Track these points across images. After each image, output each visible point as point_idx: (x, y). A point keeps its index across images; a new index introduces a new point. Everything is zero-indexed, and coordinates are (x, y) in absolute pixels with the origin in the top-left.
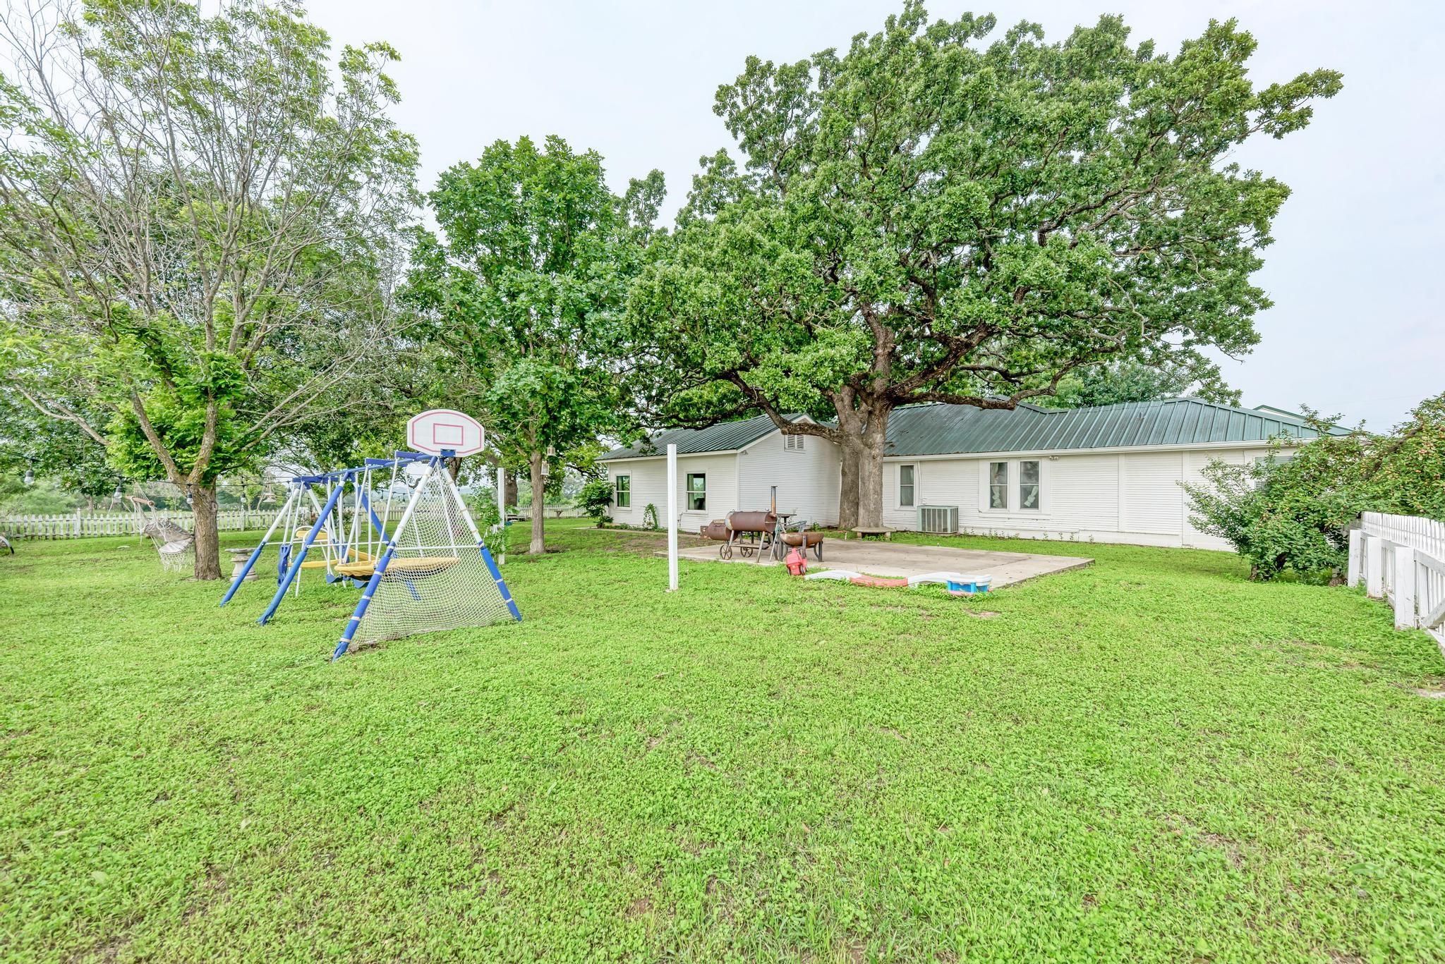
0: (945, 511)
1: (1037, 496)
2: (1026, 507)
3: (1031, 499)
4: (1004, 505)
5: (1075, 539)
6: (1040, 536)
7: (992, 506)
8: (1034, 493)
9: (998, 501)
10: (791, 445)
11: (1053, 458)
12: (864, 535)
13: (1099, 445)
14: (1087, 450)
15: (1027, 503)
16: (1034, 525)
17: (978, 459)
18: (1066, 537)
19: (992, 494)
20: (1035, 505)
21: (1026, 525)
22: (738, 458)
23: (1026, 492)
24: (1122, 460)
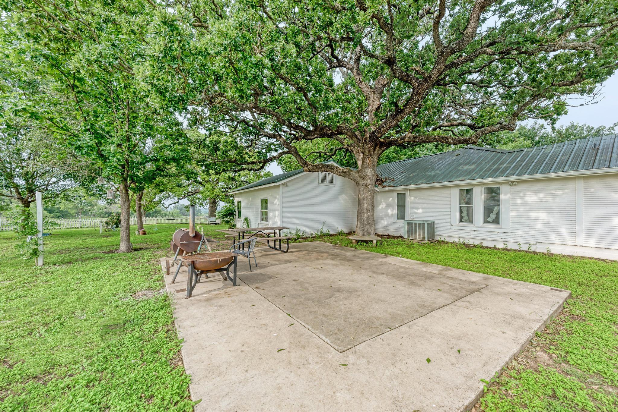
0: (423, 224)
1: (498, 214)
2: (489, 222)
3: (493, 216)
4: (471, 221)
5: (533, 249)
6: (501, 246)
7: (461, 221)
8: (495, 212)
9: (466, 217)
10: (324, 180)
11: (512, 183)
12: (358, 241)
13: (557, 170)
14: (546, 175)
15: (490, 219)
16: (495, 237)
17: (450, 187)
18: (525, 248)
19: (461, 212)
20: (496, 221)
21: (488, 236)
22: (281, 188)
23: (488, 211)
24: (580, 184)
